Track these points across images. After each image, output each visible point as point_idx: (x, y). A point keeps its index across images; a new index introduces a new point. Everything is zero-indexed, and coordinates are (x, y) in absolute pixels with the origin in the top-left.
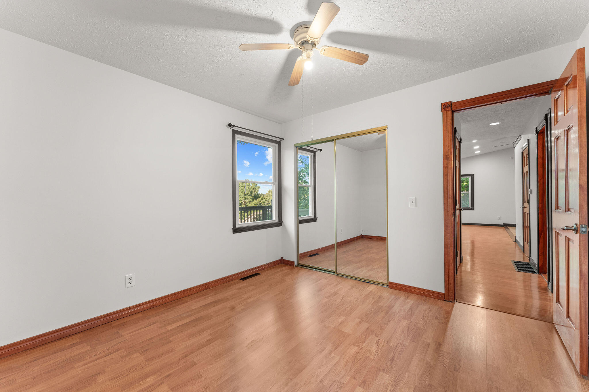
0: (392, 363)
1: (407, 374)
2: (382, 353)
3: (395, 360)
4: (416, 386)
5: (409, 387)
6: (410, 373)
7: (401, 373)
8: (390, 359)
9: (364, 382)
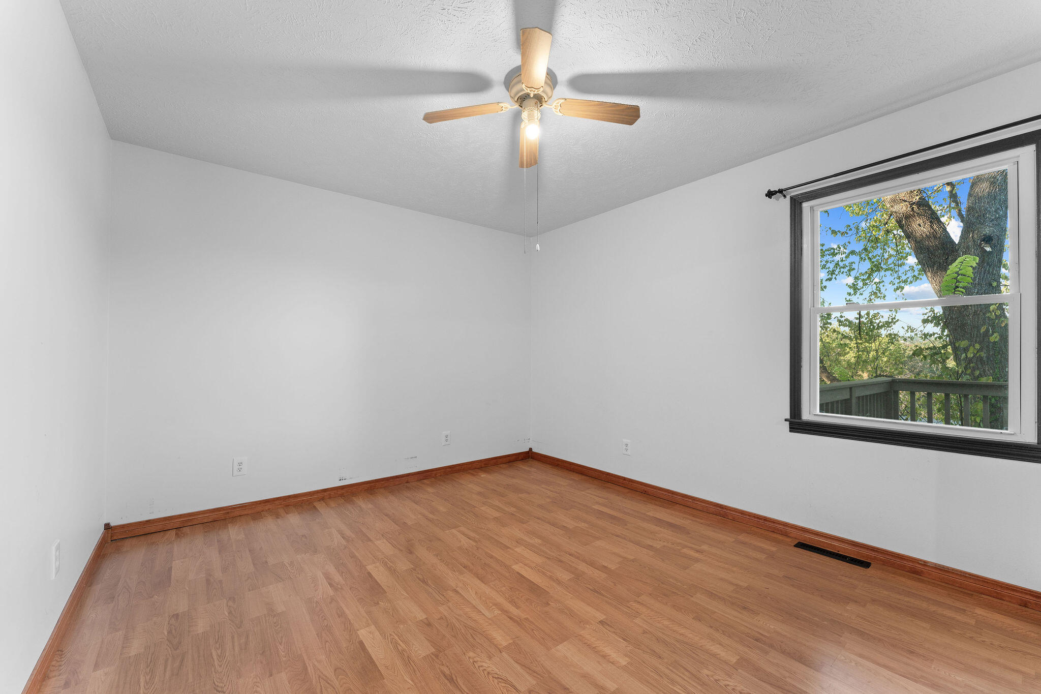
0: (445, 675)
1: (410, 682)
2: (474, 673)
3: (449, 684)
4: (384, 679)
5: (387, 669)
6: (408, 689)
7: (418, 675)
8: (455, 678)
9: (429, 625)
